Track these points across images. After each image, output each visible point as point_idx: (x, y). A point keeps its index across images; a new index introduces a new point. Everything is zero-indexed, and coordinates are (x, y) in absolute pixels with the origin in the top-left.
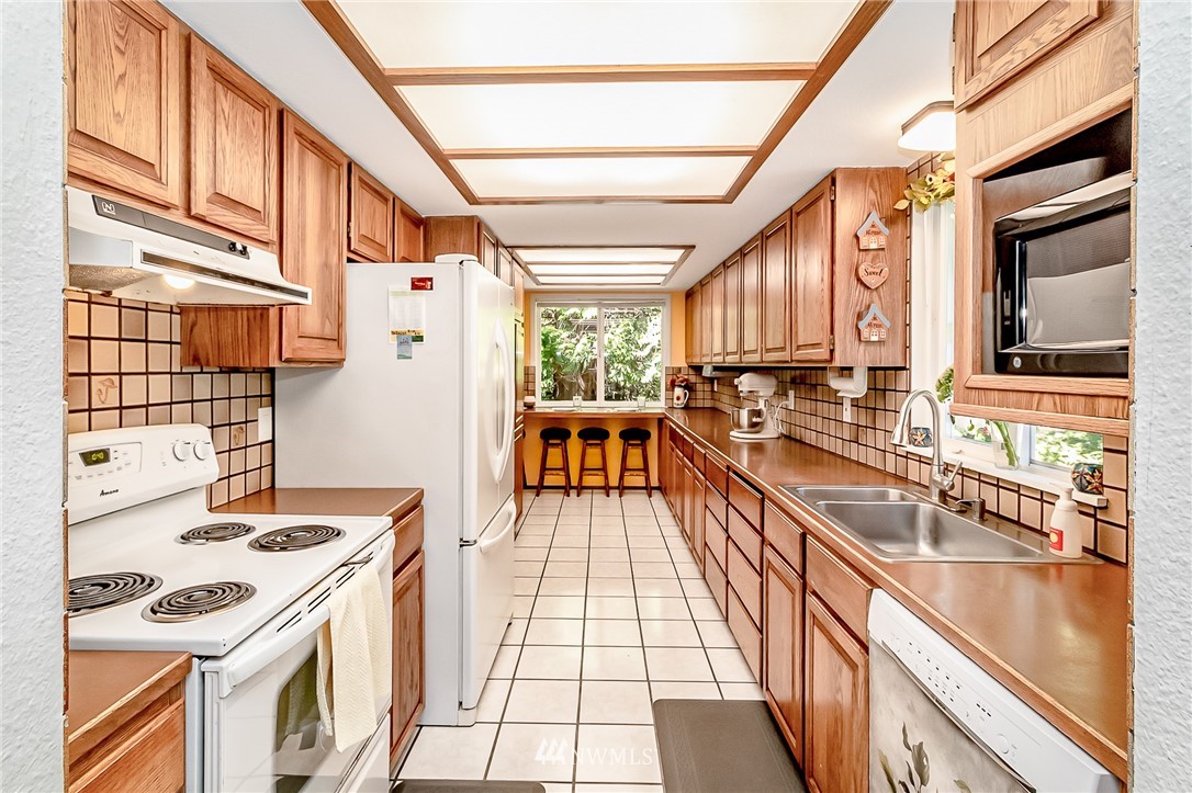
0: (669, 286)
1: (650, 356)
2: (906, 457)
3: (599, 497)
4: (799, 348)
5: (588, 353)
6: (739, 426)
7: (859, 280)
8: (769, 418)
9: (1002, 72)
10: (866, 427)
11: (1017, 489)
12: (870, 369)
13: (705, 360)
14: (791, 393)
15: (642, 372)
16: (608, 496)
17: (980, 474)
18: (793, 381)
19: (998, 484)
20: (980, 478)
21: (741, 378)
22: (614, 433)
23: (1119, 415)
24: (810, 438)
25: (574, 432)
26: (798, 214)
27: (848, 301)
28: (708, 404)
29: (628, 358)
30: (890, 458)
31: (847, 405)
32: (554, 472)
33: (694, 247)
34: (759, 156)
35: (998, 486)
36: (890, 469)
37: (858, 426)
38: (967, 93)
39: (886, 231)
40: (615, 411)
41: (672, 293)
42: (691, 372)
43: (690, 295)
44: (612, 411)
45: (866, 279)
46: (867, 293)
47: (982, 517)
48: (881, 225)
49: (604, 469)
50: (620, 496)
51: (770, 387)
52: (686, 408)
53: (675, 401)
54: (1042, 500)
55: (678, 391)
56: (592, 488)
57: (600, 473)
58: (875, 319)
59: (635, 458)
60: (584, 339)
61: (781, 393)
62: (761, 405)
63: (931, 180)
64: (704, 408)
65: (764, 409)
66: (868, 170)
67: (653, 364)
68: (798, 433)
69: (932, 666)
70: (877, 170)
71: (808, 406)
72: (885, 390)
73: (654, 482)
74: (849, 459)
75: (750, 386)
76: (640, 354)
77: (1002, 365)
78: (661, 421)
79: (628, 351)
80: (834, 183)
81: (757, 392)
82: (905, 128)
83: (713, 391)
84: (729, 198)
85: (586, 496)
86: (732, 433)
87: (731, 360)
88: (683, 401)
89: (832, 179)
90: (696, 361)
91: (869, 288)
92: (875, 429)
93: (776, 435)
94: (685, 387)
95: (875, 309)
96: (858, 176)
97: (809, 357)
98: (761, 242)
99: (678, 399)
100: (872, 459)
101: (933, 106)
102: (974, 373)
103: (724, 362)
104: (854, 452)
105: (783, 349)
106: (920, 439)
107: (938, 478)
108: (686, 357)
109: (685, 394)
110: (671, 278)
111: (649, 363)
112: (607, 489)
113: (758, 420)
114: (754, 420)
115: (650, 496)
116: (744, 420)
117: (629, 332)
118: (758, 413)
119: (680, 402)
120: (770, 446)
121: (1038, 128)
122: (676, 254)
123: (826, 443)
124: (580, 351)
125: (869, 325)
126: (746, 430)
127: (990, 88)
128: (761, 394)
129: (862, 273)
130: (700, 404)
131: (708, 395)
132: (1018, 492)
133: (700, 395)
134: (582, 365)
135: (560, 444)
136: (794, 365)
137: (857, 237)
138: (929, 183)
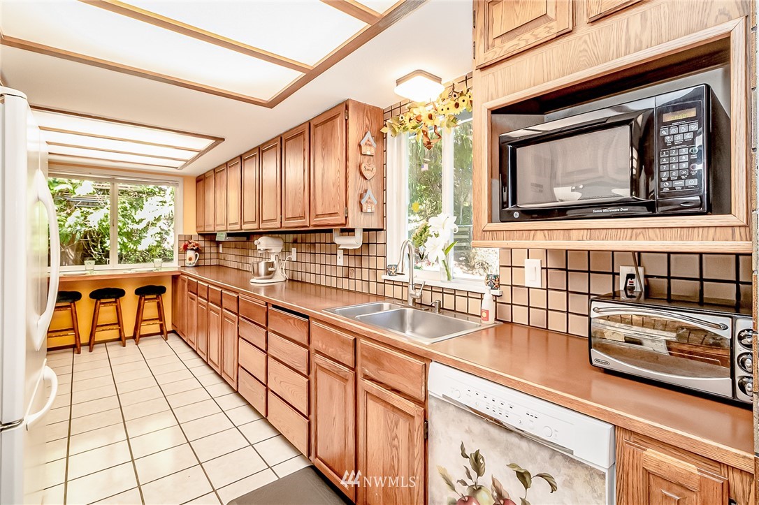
0: (186, 171)
1: (145, 230)
2: (384, 283)
3: (114, 349)
4: (317, 216)
5: (81, 225)
6: (258, 275)
7: (361, 173)
8: (278, 268)
9: (512, 49)
10: (355, 268)
11: (454, 293)
12: (365, 230)
13: (218, 228)
14: (294, 250)
15: (138, 242)
16: (124, 346)
17: (432, 287)
18: (295, 241)
19: (443, 291)
20: (432, 289)
21: (259, 240)
22: (130, 292)
23: (585, 238)
24: (310, 278)
25: (85, 294)
26: (316, 126)
27: (355, 186)
28: (214, 262)
29: (125, 230)
30: (373, 285)
31: (340, 253)
32: (61, 333)
33: (223, 140)
34: (311, 74)
35: (443, 293)
36: (373, 291)
37: (349, 267)
38: (486, 59)
39: (374, 145)
40: (133, 271)
41: (185, 178)
42: (201, 238)
43: (200, 180)
44: (129, 272)
45: (365, 173)
46: (365, 181)
47: (439, 311)
48: (372, 141)
49: (119, 323)
50: (137, 344)
51: (278, 246)
52: (197, 266)
53: (187, 261)
54: (468, 297)
55: (190, 254)
56: (105, 342)
57: (115, 327)
58: (369, 198)
59: (150, 309)
60: (77, 213)
61: (286, 250)
62: (273, 259)
63: (402, 118)
64: (211, 265)
65: (275, 262)
66: (365, 105)
67: (148, 235)
68: (299, 276)
69: (489, 400)
70: (370, 106)
71: (308, 258)
72: (369, 244)
73: (169, 327)
74: (342, 289)
75: (266, 245)
76: (135, 227)
77: (506, 217)
78: (175, 278)
79: (125, 224)
80: (347, 108)
81: (271, 249)
82: (398, 82)
83: (218, 253)
84: (272, 104)
85: (100, 351)
86: (252, 280)
87: (247, 227)
88: (194, 261)
89: (345, 105)
90: (209, 229)
91: (366, 179)
92: (362, 268)
93: (284, 279)
94: (197, 250)
95: (369, 192)
96: (361, 107)
97: (326, 223)
98: (280, 143)
99: (190, 259)
100: (360, 287)
101: (420, 72)
102: (488, 222)
103: (241, 229)
104: (345, 284)
105: (302, 217)
106: (393, 271)
107: (412, 292)
108: (197, 227)
109: (196, 255)
110: (190, 163)
111: (145, 235)
112: (121, 340)
113: (272, 269)
114: (270, 269)
115: (166, 339)
116: (262, 270)
117: (125, 209)
118: (272, 265)
119: (191, 262)
120: (278, 286)
121: (532, 85)
122: (204, 143)
123: (322, 281)
124: (72, 224)
125: (367, 202)
126: (263, 277)
127: (502, 58)
128: (273, 251)
129: (363, 169)
130: (208, 262)
131: (214, 256)
132: (454, 294)
133: (208, 256)
134: (74, 236)
135: (70, 306)
136: (311, 228)
137: (360, 146)
138: (401, 119)
